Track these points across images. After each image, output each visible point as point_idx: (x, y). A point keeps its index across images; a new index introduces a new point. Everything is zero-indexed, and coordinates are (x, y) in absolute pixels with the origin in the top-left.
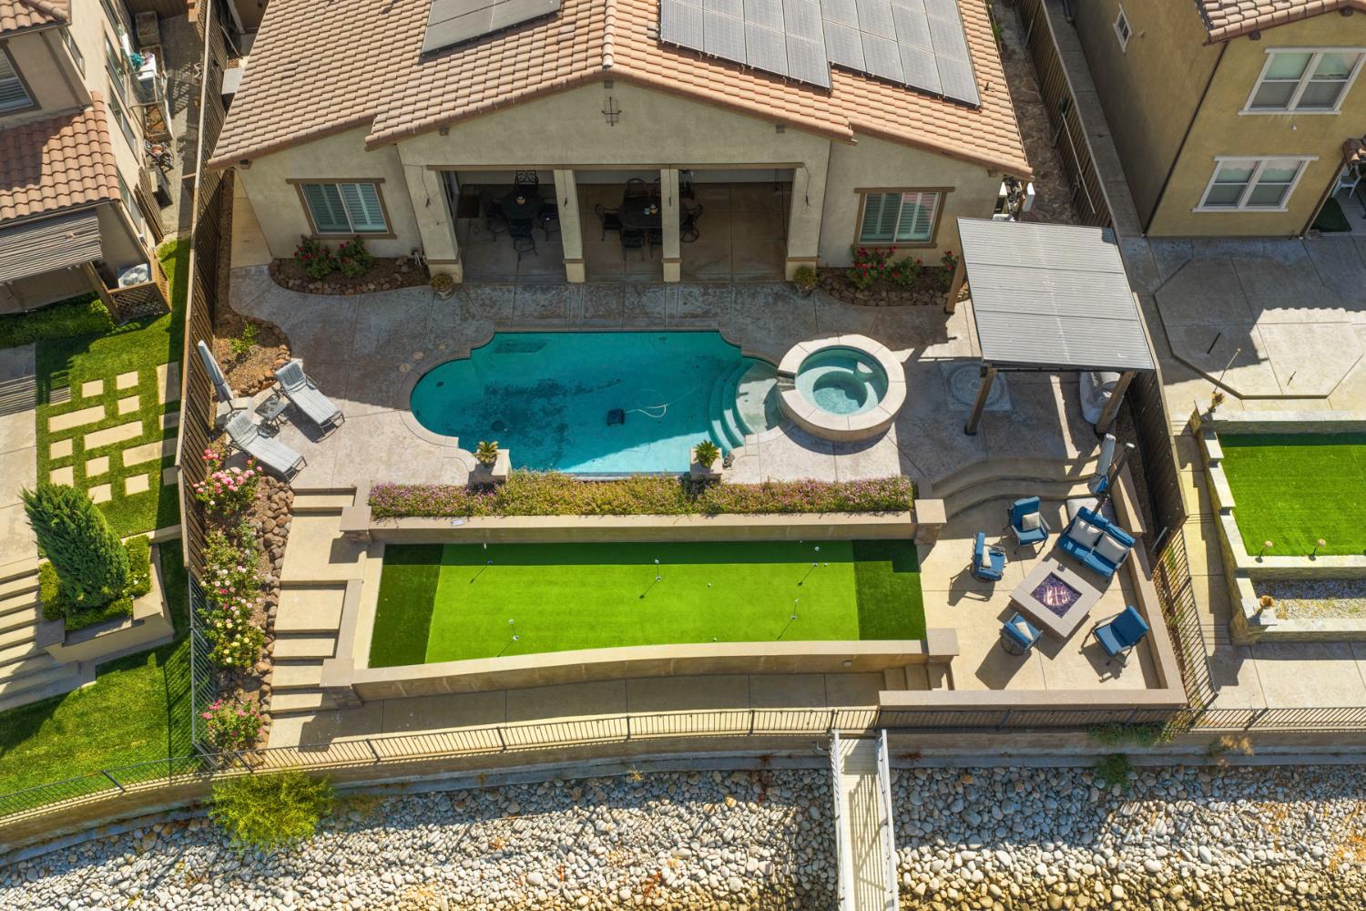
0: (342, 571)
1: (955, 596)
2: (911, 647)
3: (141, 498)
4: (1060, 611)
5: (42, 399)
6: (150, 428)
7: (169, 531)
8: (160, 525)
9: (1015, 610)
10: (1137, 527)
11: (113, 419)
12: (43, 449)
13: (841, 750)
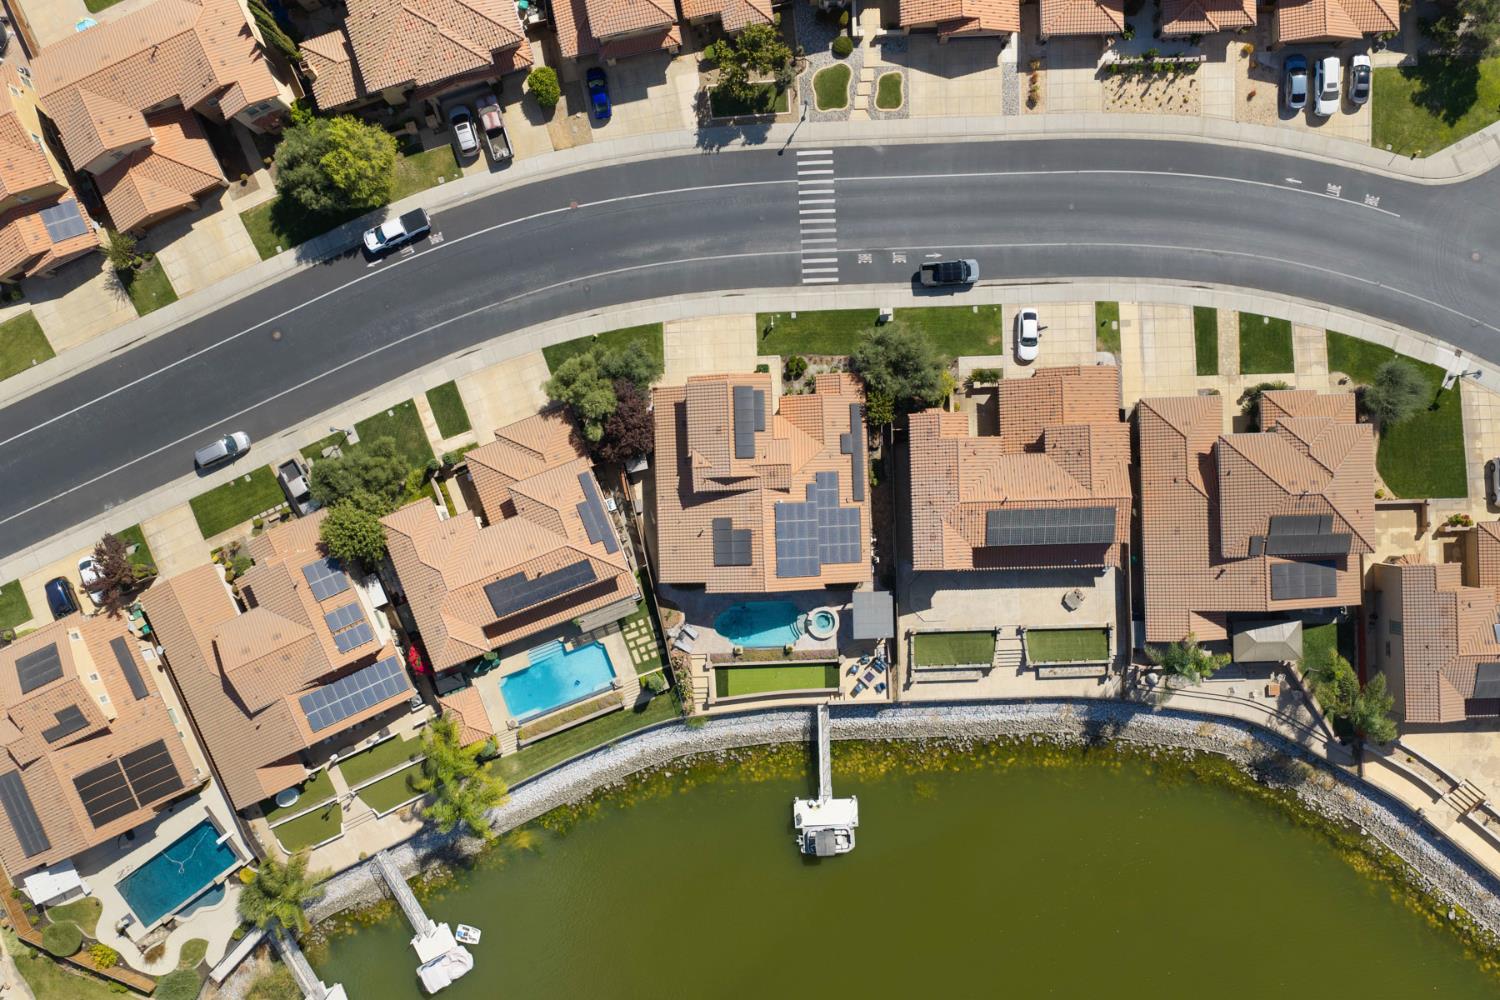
0: (706, 674)
1: (847, 674)
2: (835, 690)
3: (656, 659)
4: (869, 681)
5: (621, 629)
6: (651, 637)
7: (667, 666)
8: (663, 665)
9: (859, 680)
10: (890, 661)
11: (641, 635)
12: (628, 646)
13: (820, 707)
